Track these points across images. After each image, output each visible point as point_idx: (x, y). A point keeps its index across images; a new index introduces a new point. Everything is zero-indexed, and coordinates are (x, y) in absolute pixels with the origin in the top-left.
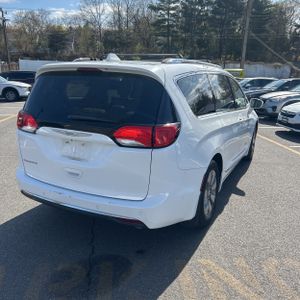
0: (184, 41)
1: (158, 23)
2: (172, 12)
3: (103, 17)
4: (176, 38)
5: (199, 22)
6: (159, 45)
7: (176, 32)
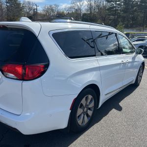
0: (124, 18)
1: (110, 9)
2: (118, 3)
3: (82, 7)
4: (119, 17)
5: (133, 7)
6: (110, 20)
7: (120, 13)
